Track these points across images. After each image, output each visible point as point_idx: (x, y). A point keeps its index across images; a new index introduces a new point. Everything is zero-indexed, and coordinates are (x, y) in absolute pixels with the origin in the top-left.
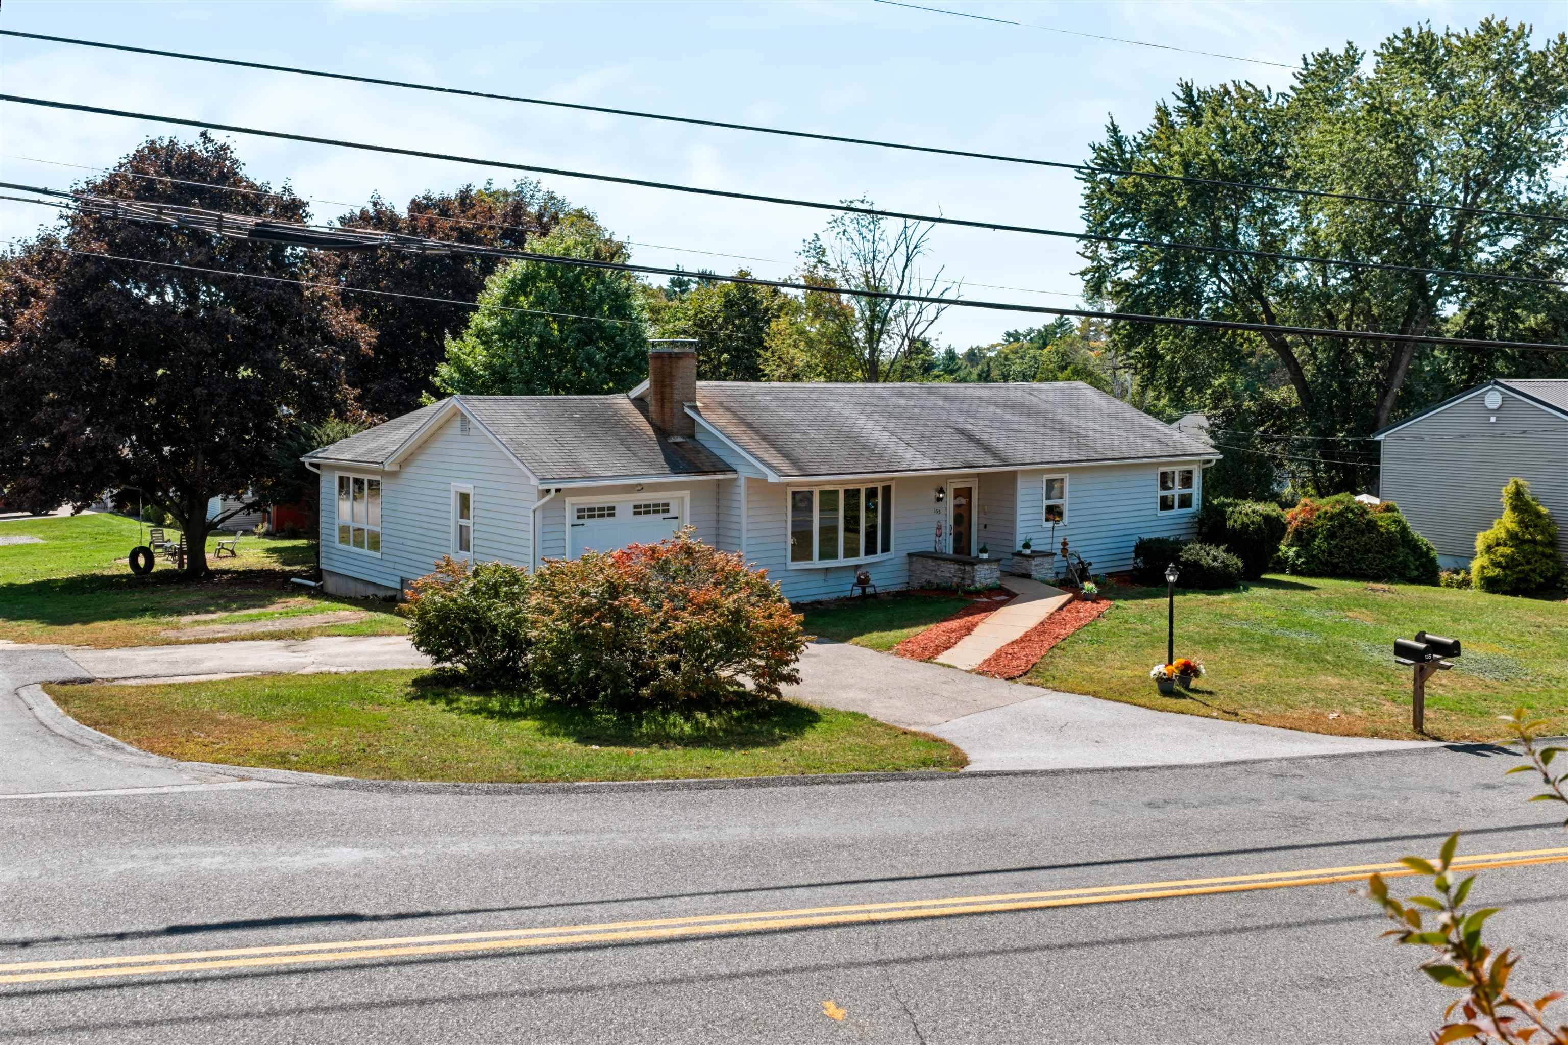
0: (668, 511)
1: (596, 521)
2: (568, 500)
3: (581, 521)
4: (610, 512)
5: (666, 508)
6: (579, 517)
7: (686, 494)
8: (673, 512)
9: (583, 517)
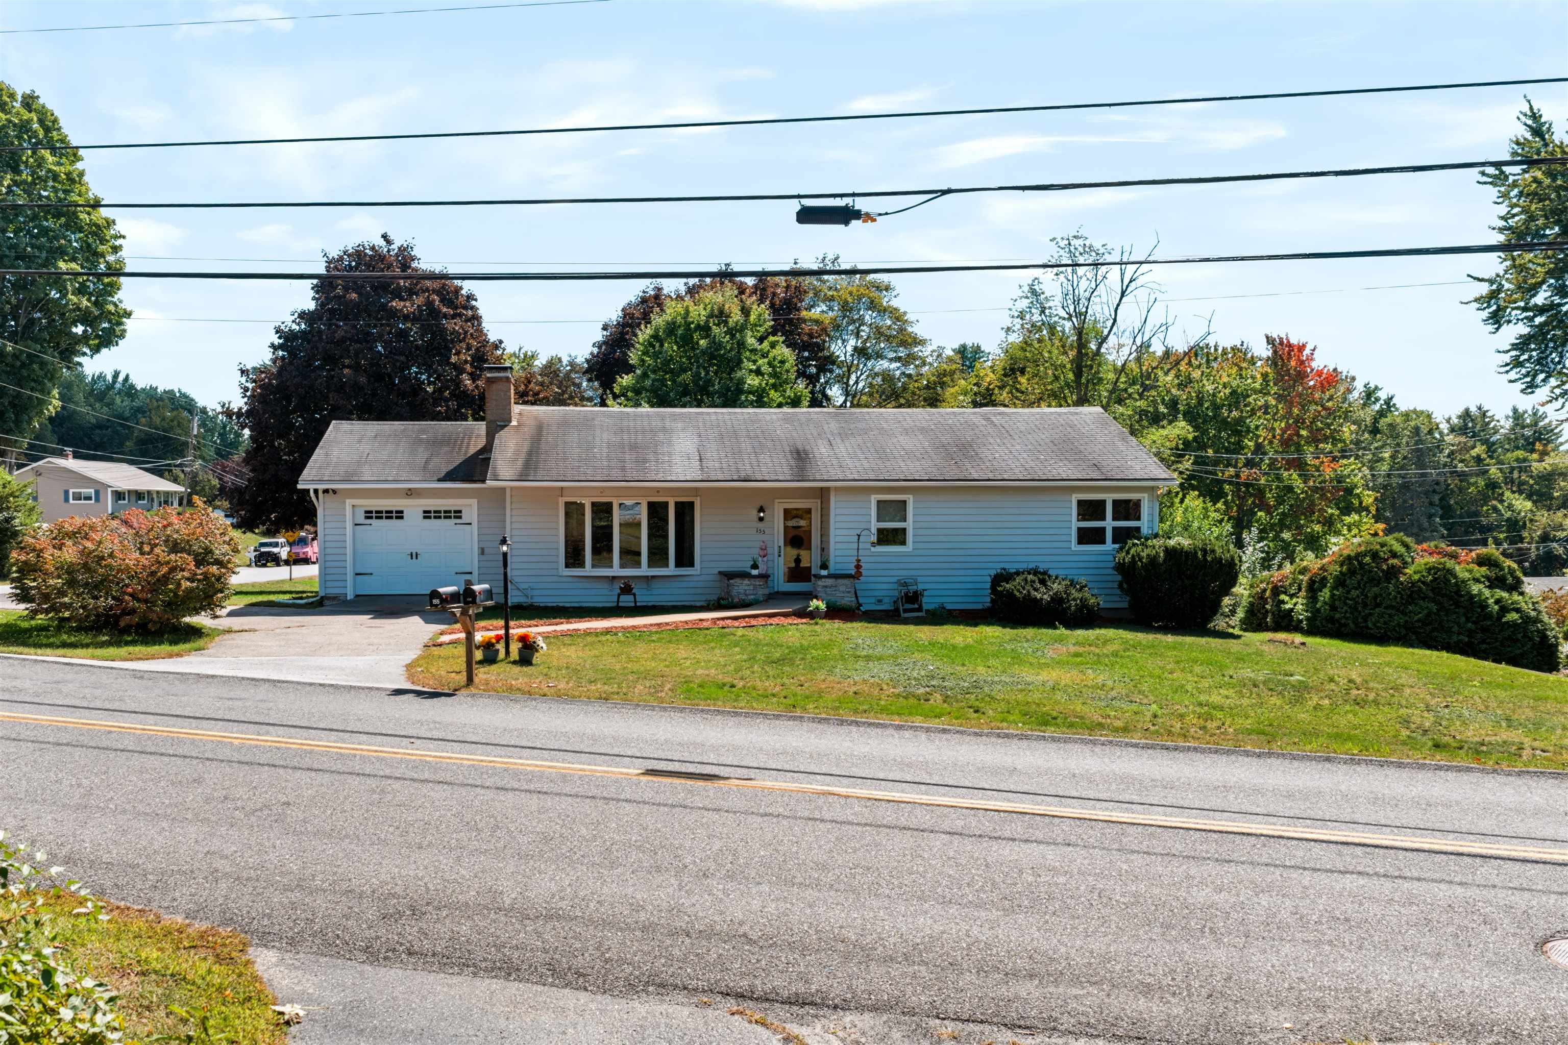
0: (460, 517)
1: (384, 522)
2: (349, 502)
3: (369, 521)
4: (400, 515)
5: (458, 514)
6: (367, 518)
7: (474, 502)
8: (465, 518)
9: (371, 518)
